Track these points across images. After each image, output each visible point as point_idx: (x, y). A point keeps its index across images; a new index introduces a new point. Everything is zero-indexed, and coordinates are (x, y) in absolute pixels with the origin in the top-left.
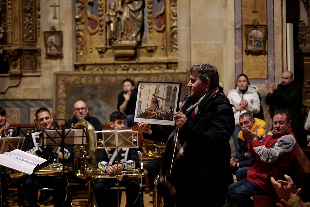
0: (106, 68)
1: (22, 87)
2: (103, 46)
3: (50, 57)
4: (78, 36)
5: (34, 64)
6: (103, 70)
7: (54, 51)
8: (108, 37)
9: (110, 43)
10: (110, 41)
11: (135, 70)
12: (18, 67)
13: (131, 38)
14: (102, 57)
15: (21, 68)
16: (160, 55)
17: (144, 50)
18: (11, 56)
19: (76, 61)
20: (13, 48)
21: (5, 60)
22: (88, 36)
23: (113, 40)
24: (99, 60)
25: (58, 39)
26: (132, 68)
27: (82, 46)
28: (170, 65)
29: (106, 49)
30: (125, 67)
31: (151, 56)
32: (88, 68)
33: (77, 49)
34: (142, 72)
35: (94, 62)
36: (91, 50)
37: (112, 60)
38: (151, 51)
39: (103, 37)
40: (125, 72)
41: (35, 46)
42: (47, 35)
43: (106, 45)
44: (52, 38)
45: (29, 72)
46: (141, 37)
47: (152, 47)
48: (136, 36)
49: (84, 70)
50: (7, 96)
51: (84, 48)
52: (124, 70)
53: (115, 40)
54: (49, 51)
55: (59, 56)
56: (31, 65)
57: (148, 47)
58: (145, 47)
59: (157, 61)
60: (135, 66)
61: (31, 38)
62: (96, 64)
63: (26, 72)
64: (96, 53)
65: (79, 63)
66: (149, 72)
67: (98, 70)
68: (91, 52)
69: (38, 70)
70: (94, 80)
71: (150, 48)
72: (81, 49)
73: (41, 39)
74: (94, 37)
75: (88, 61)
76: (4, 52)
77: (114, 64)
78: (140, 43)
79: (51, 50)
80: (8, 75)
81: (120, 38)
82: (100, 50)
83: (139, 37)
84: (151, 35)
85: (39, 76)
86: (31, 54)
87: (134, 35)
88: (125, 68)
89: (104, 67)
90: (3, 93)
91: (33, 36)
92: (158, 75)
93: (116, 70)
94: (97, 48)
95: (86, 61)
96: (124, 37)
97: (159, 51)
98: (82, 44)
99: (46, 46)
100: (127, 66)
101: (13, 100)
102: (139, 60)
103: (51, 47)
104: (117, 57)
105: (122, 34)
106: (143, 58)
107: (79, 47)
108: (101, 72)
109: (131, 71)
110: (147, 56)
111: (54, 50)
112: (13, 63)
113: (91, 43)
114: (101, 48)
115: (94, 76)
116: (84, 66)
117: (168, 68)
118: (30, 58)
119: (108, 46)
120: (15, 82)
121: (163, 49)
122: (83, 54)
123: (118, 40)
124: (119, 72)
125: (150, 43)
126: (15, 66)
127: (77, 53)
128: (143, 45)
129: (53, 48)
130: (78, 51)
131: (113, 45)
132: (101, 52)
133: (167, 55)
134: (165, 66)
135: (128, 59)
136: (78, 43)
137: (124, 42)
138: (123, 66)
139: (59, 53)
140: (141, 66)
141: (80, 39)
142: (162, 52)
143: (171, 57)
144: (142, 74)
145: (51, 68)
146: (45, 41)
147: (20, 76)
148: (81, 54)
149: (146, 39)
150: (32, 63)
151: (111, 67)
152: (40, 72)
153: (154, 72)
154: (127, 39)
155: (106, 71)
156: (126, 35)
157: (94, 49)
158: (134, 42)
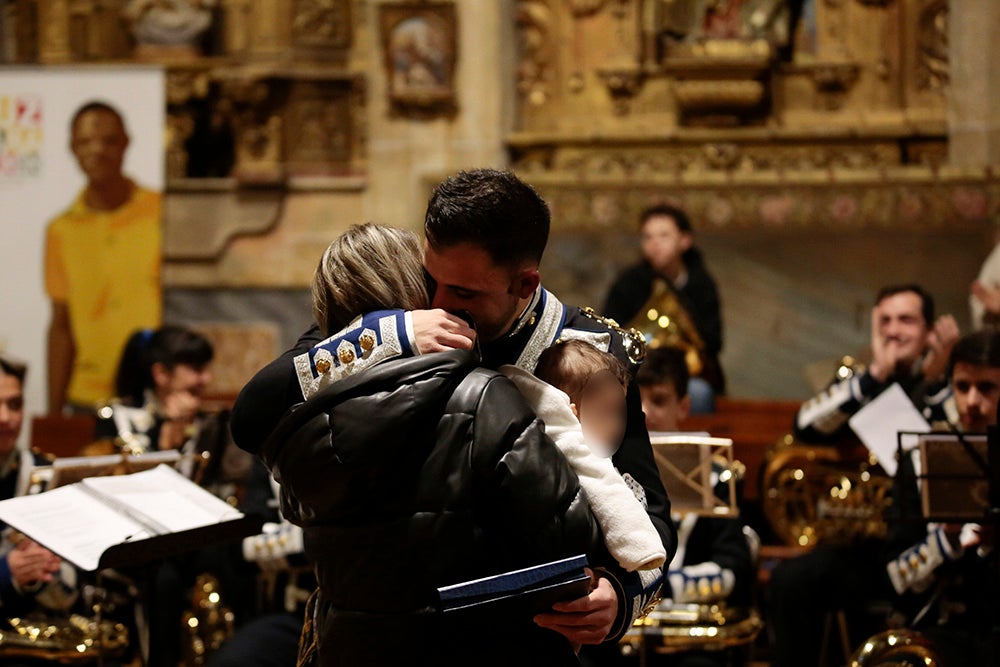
0: (639, 159)
1: (290, 234)
2: (627, 63)
3: (404, 109)
4: (524, 23)
5: (339, 139)
6: (628, 167)
7: (420, 84)
8: (651, 26)
9: (661, 53)
10: (659, 45)
11: (762, 165)
12: (272, 151)
13: (745, 31)
14: (623, 112)
15: (284, 156)
16: (873, 102)
17: (803, 84)
18: (240, 106)
19: (518, 128)
20: (252, 71)
21: (216, 121)
22: (567, 25)
23: (669, 41)
24: (611, 126)
25: (439, 37)
26: (752, 158)
27: (542, 66)
28: (912, 145)
29: (642, 78)
30: (721, 153)
31: (833, 108)
32: (564, 156)
33: (520, 77)
34: (793, 176)
35: (588, 131)
36: (573, 83)
37: (663, 124)
38: (834, 87)
39: (630, 25)
40: (719, 177)
41: (343, 62)
42: (392, 19)
43: (642, 59)
44: (415, 31)
45: (315, 173)
46: (793, 25)
47: (834, 69)
48: (769, 25)
49: (548, 165)
50: (226, 273)
51: (549, 74)
52: (714, 166)
53: (679, 37)
54: (400, 87)
55: (443, 108)
56: (328, 145)
57: (822, 68)
58: (808, 72)
59: (861, 131)
60: (763, 153)
61: (325, 29)
62: (598, 144)
63: (303, 173)
64: (599, 96)
65: (525, 137)
66: (820, 176)
67: (606, 168)
68: (577, 91)
69: (357, 163)
70: (588, 210)
71: (828, 76)
72: (539, 78)
73: (367, 37)
74: (593, 26)
75: (567, 129)
76: (215, 87)
77: (673, 143)
78: (784, 53)
79: (408, 81)
80: (228, 183)
81: (697, 31)
82: (615, 82)
83: (781, 28)
84: (834, 17)
85: (358, 191)
86: (328, 99)
87: (759, 18)
88: (722, 160)
89: (630, 154)
90: (211, 261)
91: (335, 24)
92: (858, 189)
93: (682, 167)
94: (602, 75)
95: (553, 127)
96: (719, 25)
97: (866, 85)
98: (542, 56)
99: (390, 65)
100: (731, 150)
101: (250, 292)
102: (780, 123)
103: (406, 69)
104: (690, 113)
105: (711, 12)
106: (799, 119)
107: (529, 69)
108: (617, 175)
109: (746, 173)
110: (815, 107)
111: (421, 82)
112: (251, 135)
113: (578, 54)
114: (619, 74)
115: (589, 191)
116: (547, 150)
117: (906, 160)
118: (321, 116)
119: (651, 66)
120: (256, 215)
121: (885, 78)
122: (548, 96)
123: (690, 39)
124: (695, 174)
125: (828, 53)
126: (258, 148)
127: (522, 96)
128: (802, 59)
129: (419, 72)
130: (525, 84)
131: (672, 61)
132: (623, 92)
133: (902, 104)
134: (890, 153)
135: (732, 119)
136: (525, 52)
137: (718, 49)
138: (711, 150)
139: (439, 92)
140: (788, 151)
141: (533, 37)
142: (883, 91)
143: (918, 115)
144: (795, 188)
145: (407, 156)
146: (386, 41)
147: (277, 191)
148: (537, 97)
149: (813, 34)
150: (330, 133)
151: (661, 156)
152: (363, 173)
153: (843, 175)
154: (731, 36)
155: (642, 174)
156: (727, 17)
157: (590, 78)
158: (761, 48)
